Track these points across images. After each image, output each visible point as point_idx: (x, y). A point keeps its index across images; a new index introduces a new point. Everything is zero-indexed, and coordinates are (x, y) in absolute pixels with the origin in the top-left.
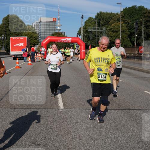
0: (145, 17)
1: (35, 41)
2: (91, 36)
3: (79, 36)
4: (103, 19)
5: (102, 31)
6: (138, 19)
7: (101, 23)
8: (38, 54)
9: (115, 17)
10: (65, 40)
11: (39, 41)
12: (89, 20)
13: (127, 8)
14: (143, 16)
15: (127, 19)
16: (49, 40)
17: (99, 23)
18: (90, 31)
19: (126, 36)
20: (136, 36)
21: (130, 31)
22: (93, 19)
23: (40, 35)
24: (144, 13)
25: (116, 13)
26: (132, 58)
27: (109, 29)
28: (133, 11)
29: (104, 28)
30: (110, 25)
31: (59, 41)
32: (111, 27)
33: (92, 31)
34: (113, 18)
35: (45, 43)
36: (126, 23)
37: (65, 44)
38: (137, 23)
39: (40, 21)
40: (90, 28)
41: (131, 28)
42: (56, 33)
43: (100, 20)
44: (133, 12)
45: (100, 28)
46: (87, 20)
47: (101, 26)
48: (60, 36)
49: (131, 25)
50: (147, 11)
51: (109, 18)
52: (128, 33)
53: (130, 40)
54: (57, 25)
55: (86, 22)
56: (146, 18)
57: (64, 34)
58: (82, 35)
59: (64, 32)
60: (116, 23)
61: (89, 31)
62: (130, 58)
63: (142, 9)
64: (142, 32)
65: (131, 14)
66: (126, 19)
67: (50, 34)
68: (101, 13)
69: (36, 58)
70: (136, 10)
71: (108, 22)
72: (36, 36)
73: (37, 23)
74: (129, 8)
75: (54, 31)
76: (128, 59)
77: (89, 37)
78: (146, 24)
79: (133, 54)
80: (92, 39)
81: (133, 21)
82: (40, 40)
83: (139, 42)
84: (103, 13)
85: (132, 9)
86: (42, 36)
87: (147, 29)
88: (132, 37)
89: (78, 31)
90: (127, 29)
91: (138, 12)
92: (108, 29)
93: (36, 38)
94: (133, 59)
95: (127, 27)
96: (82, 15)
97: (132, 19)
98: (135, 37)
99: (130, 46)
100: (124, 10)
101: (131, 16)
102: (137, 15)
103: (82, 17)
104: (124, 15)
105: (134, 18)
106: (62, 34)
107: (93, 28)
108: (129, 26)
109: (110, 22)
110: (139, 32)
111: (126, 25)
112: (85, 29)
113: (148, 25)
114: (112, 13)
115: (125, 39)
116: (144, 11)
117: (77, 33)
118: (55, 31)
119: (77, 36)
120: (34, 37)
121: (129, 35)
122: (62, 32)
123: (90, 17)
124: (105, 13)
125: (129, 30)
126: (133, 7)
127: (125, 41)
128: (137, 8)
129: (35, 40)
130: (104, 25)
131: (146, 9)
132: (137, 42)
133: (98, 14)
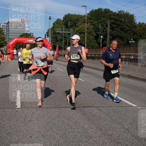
0: (110, 19)
1: (3, 42)
2: (59, 38)
3: (48, 37)
4: (70, 21)
5: (70, 32)
6: (104, 21)
7: (69, 24)
8: (5, 55)
9: (82, 19)
10: (32, 41)
11: (7, 42)
12: (57, 21)
13: (93, 10)
14: (109, 18)
15: (94, 21)
16: (16, 41)
17: (67, 24)
18: (58, 32)
19: (92, 37)
20: (102, 37)
21: (97, 32)
22: (61, 20)
23: (8, 36)
24: (110, 16)
25: (83, 15)
26: (97, 58)
27: (77, 31)
28: (99, 13)
29: (71, 30)
30: (78, 27)
31: (25, 42)
32: (78, 29)
33: (60, 32)
34: (80, 20)
35: (11, 44)
36: (93, 25)
37: (33, 45)
38: (102, 25)
39: (8, 22)
40: (58, 29)
41: (97, 30)
42: (24, 34)
43: (67, 22)
44: (99, 15)
45: (67, 29)
46: (55, 22)
47: (69, 27)
48: (28, 37)
49: (97, 27)
50: (112, 14)
51: (77, 20)
52: (95, 35)
53: (97, 41)
54: (25, 26)
55: (54, 24)
56: (111, 21)
57: (32, 35)
58: (50, 37)
59: (33, 34)
60: (83, 25)
61: (56, 32)
62: (95, 59)
63: (108, 11)
64: (107, 33)
65: (98, 17)
66: (92, 21)
67: (19, 35)
68: (69, 15)
69: (2, 59)
70: (102, 12)
71: (76, 24)
72: (3, 37)
73: (4, 23)
74: (95, 10)
75: (22, 32)
76: (93, 59)
77: (57, 38)
78: (112, 26)
79: (98, 54)
80: (60, 40)
81: (100, 23)
82: (9, 41)
83: (105, 43)
84: (71, 14)
85: (98, 12)
86: (10, 37)
87: (113, 30)
88: (99, 38)
89: (47, 33)
90: (93, 30)
91: (104, 14)
92: (75, 30)
93: (4, 39)
94: (98, 60)
95: (93, 29)
96: (50, 17)
97: (98, 21)
98: (100, 39)
99: (97, 47)
100: (90, 12)
101: (98, 18)
102: (104, 17)
103: (50, 19)
104: (90, 17)
105: (100, 20)
106: (30, 35)
107: (60, 29)
108: (95, 27)
109: (78, 24)
110: (105, 33)
111: (93, 26)
112: (53, 30)
113: (113, 27)
114: (79, 15)
115: (92, 40)
116: (109, 14)
117: (45, 35)
118: (24, 33)
119: (45, 37)
120: (2, 38)
121: (95, 37)
122: (30, 33)
123: (58, 19)
124: (72, 15)
125: (95, 31)
126: (100, 10)
127: (92, 42)
128: (103, 11)
129: (2, 40)
130: (72, 27)
131: (112, 11)
132: (104, 44)
133: (66, 16)
